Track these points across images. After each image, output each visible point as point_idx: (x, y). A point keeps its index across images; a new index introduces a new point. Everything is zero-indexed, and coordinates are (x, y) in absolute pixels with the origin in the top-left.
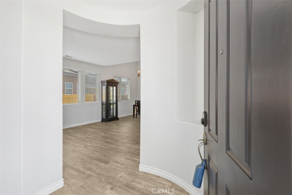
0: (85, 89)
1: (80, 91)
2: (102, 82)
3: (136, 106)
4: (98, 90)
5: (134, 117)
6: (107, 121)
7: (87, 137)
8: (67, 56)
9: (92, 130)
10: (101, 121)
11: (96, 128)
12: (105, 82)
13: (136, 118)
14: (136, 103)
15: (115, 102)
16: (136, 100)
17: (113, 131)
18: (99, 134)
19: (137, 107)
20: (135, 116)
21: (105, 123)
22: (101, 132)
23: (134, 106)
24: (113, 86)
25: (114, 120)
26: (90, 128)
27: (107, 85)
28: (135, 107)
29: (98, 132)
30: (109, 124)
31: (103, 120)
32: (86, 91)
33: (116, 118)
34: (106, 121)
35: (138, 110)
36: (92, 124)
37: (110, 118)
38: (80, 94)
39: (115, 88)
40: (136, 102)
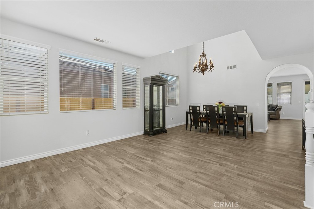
0: (122, 89)
1: (116, 92)
2: (144, 80)
3: (190, 113)
4: (139, 91)
5: (187, 129)
6: (152, 135)
7: (125, 168)
8: (96, 40)
9: (132, 151)
10: (143, 133)
11: (137, 146)
12: (149, 79)
13: (190, 130)
14: (190, 110)
15: (161, 108)
16: (190, 105)
17: (165, 156)
18: (145, 161)
19: (192, 115)
20: (189, 126)
21: (150, 137)
22: (147, 155)
23: (187, 113)
24: (158, 85)
25: (160, 133)
26: (130, 146)
27: (151, 83)
28: (189, 115)
29: (141, 156)
30: (154, 139)
31: (146, 133)
32: (123, 92)
33: (163, 131)
34: (150, 134)
35: (192, 120)
36: (132, 138)
37: (156, 131)
38: (116, 96)
39: (161, 88)
40: (191, 107)
